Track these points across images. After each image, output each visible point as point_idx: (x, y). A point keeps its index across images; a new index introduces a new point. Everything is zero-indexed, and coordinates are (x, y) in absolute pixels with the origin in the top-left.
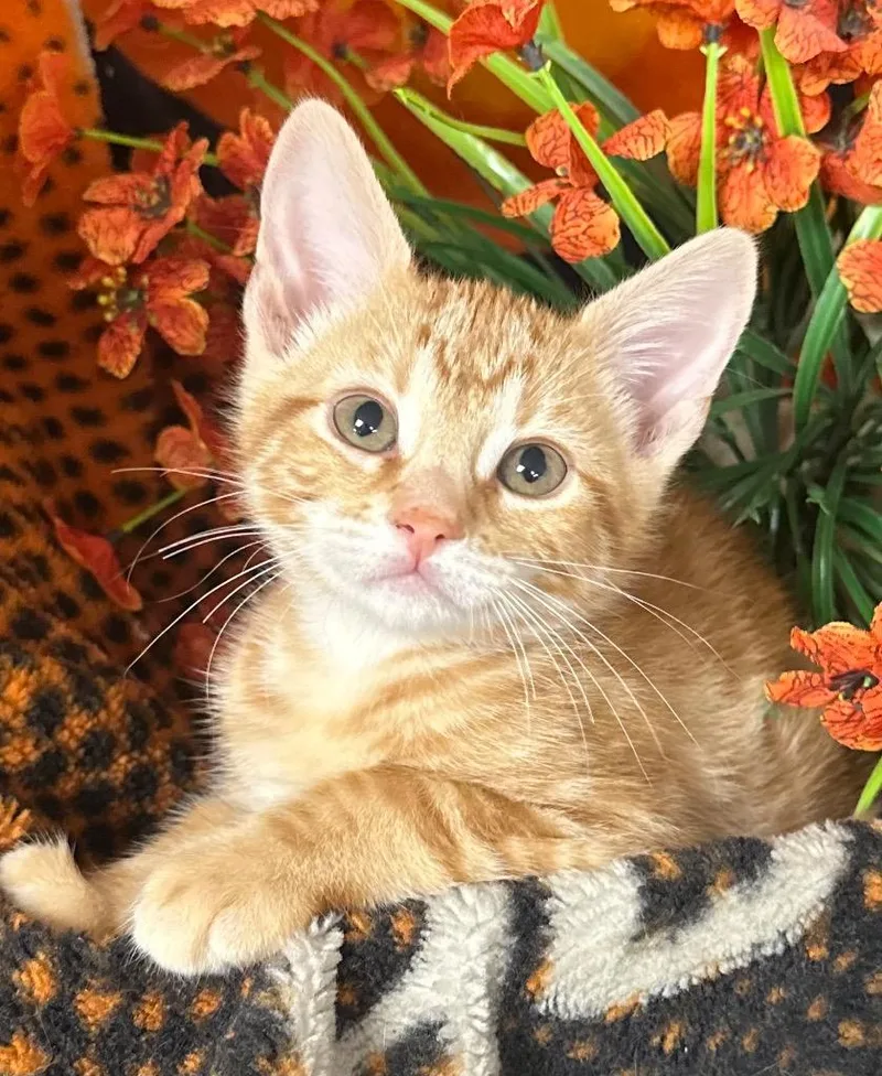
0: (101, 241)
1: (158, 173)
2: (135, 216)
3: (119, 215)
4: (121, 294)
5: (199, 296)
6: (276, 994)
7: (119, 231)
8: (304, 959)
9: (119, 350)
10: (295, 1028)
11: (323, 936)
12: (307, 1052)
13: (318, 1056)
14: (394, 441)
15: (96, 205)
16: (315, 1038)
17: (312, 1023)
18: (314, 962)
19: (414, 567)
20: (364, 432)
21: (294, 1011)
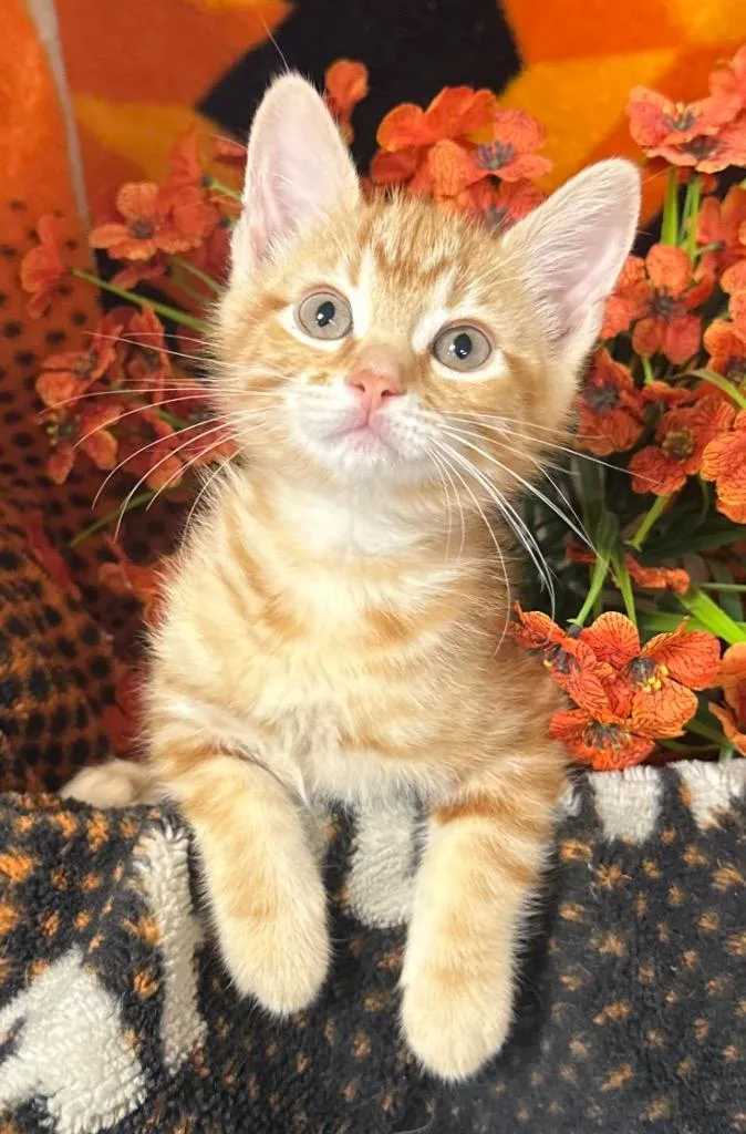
0: (50, 393)
1: (91, 350)
2: (74, 377)
3: (63, 376)
4: (62, 427)
5: (110, 428)
6: (140, 881)
7: (62, 386)
8: (160, 858)
9: (60, 465)
10: (153, 901)
11: (174, 842)
12: (161, 917)
13: (170, 920)
14: (350, 329)
15: (50, 370)
16: (168, 908)
17: (164, 897)
18: (167, 860)
19: (364, 424)
20: (323, 323)
21: (153, 889)
